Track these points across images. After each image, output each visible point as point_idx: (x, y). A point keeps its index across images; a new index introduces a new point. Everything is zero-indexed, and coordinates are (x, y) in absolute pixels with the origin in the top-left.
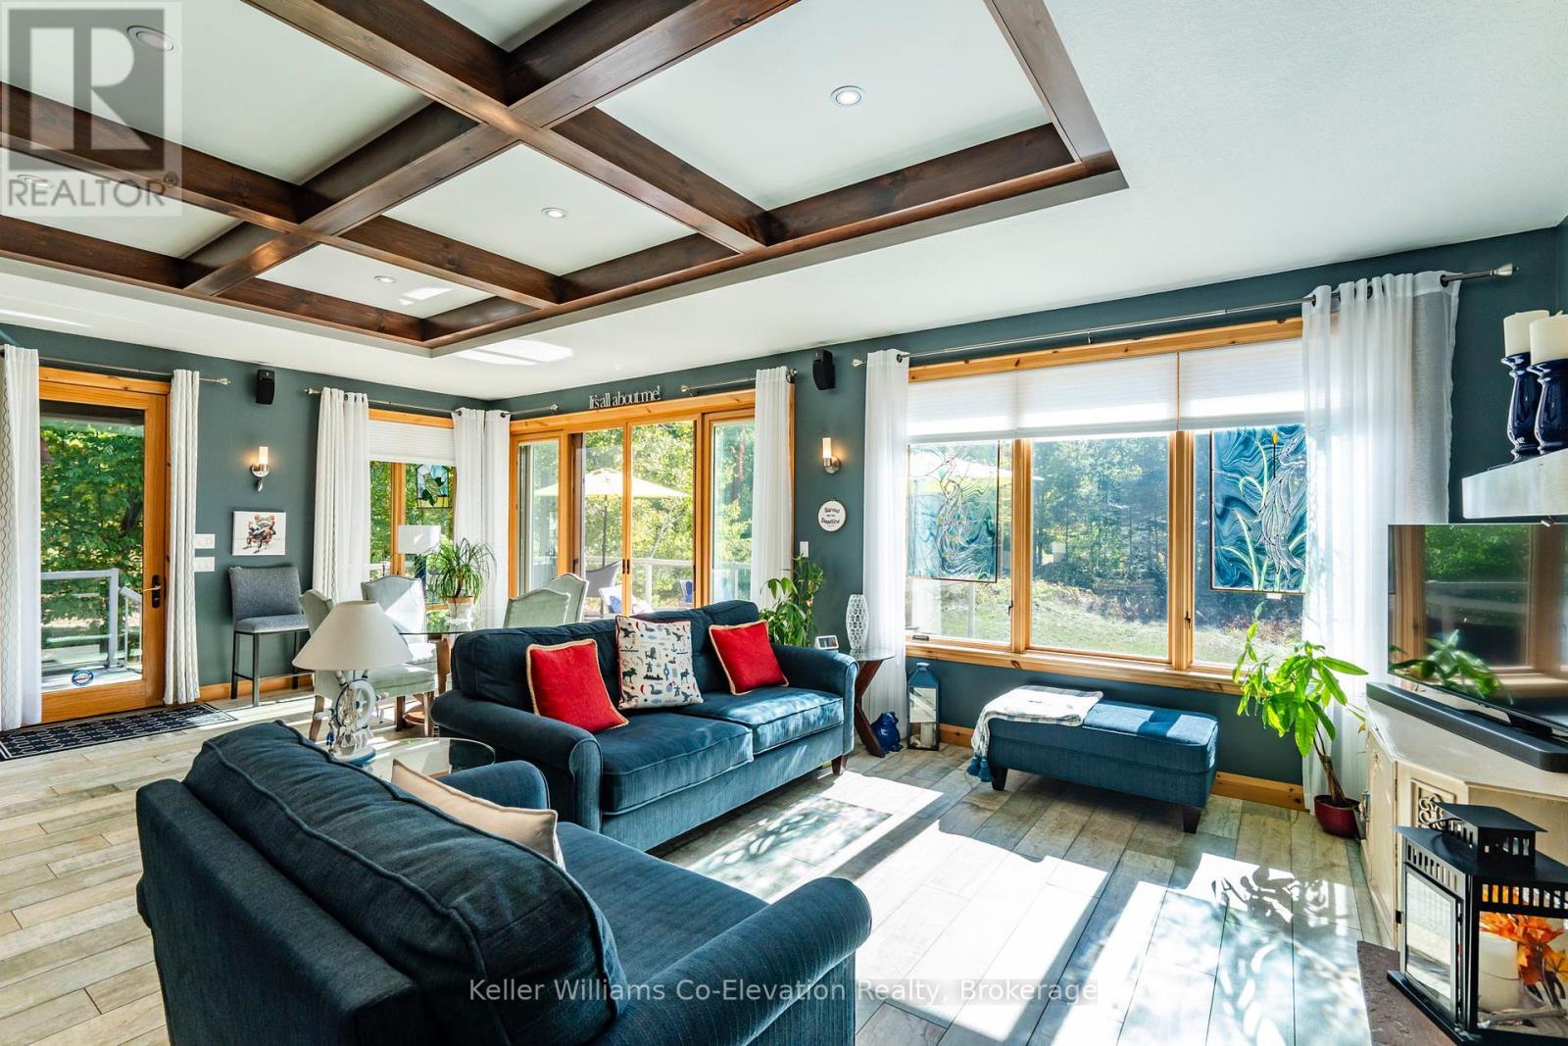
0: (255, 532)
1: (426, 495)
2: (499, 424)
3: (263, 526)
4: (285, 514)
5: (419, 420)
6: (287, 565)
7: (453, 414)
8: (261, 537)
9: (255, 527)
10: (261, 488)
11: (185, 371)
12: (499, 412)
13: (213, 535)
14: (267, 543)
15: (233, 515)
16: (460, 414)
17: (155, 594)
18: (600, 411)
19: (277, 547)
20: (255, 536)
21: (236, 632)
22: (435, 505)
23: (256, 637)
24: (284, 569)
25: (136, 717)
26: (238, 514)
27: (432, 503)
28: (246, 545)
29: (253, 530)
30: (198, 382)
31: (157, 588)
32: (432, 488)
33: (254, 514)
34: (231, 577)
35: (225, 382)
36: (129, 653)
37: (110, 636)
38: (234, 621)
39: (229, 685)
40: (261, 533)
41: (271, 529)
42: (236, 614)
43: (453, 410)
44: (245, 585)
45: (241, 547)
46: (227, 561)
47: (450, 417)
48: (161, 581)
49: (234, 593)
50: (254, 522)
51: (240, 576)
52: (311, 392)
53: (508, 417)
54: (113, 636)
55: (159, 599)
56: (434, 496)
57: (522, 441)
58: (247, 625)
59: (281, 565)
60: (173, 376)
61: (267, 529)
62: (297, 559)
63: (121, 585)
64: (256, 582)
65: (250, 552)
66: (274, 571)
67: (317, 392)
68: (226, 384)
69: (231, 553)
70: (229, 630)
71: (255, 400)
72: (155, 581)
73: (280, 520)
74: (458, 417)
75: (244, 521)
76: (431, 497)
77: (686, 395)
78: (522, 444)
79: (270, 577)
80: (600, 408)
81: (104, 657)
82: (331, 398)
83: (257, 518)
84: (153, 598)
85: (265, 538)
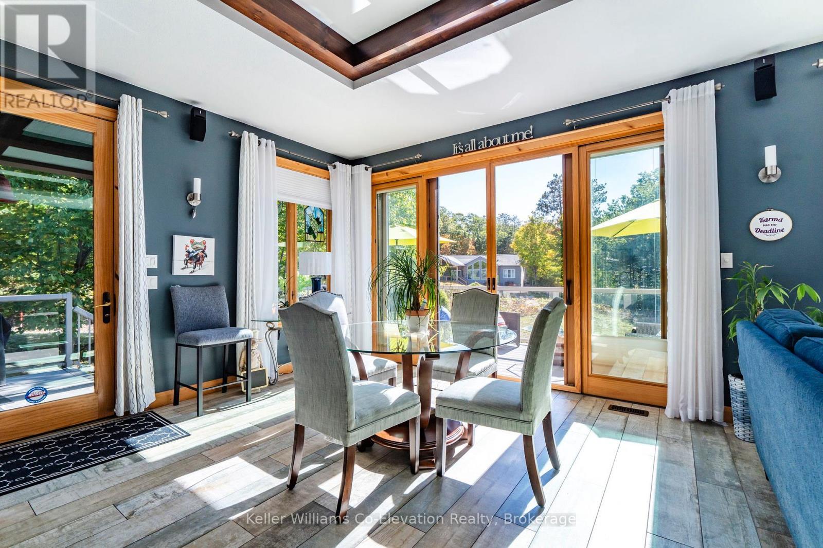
0: (191, 255)
1: (311, 231)
2: (364, 175)
3: (197, 249)
4: (213, 240)
5: (307, 169)
6: (215, 285)
7: (329, 167)
8: (195, 259)
9: (191, 250)
10: (195, 215)
11: (130, 97)
12: (363, 166)
13: (156, 257)
14: (200, 264)
15: (172, 239)
16: (335, 167)
17: (106, 310)
18: (464, 155)
19: (208, 269)
20: (191, 258)
21: (177, 345)
22: (316, 240)
23: (199, 349)
24: (214, 288)
25: (89, 432)
26: (177, 239)
27: (315, 237)
28: (184, 266)
29: (189, 252)
30: (141, 111)
31: (107, 304)
32: (314, 225)
33: (191, 238)
34: (172, 294)
35: (165, 115)
36: (81, 355)
37: (66, 342)
38: (176, 335)
39: (172, 392)
40: (196, 256)
41: (203, 252)
42: (178, 328)
43: (331, 163)
44: (184, 301)
45: (180, 268)
46: (168, 279)
47: (327, 169)
48: (111, 297)
49: (175, 309)
50: (190, 244)
51: (180, 293)
52: (233, 135)
53: (370, 169)
54: (69, 342)
55: (109, 314)
56: (315, 232)
57: (380, 189)
58: (189, 338)
59: (211, 284)
60: (119, 102)
61: (199, 252)
62: (223, 279)
63: (74, 306)
64: (193, 299)
65: (187, 272)
66: (207, 290)
67: (237, 135)
68: (166, 116)
69: (172, 273)
70: (171, 343)
71: (189, 137)
72: (105, 297)
73: (210, 243)
74: (333, 170)
75: (182, 244)
76: (313, 233)
77: (571, 128)
78: (379, 192)
79: (204, 294)
80: (464, 152)
81: (62, 358)
82: (249, 141)
83: (192, 242)
84: (104, 315)
85: (198, 260)
